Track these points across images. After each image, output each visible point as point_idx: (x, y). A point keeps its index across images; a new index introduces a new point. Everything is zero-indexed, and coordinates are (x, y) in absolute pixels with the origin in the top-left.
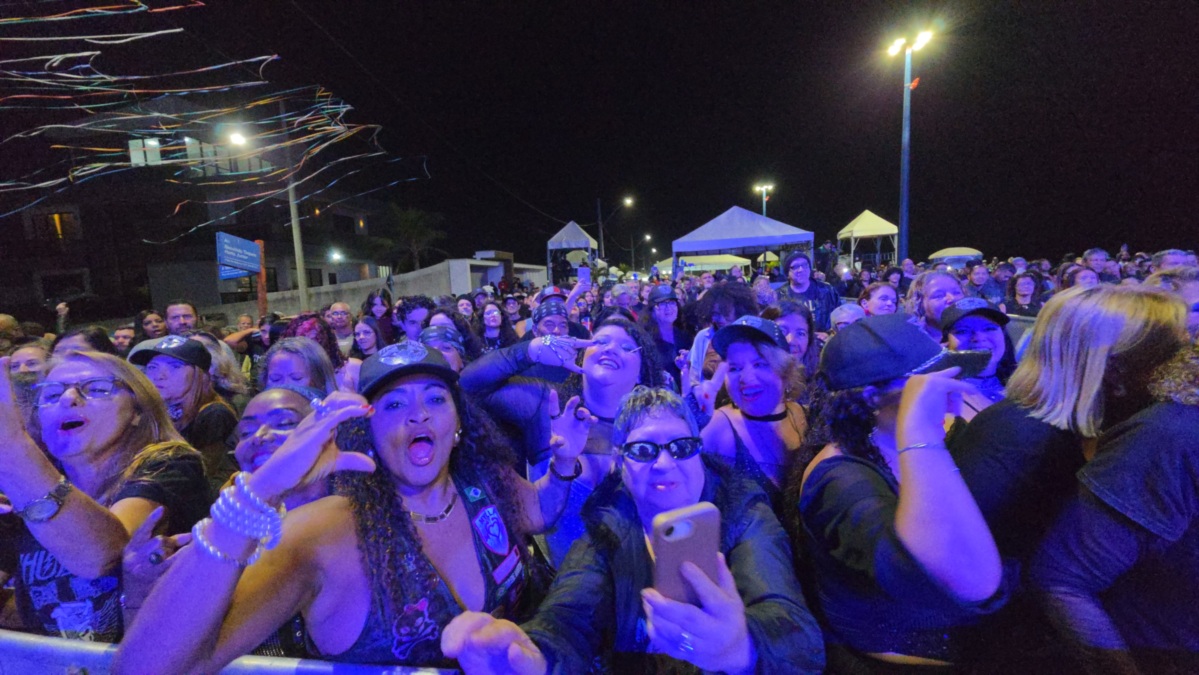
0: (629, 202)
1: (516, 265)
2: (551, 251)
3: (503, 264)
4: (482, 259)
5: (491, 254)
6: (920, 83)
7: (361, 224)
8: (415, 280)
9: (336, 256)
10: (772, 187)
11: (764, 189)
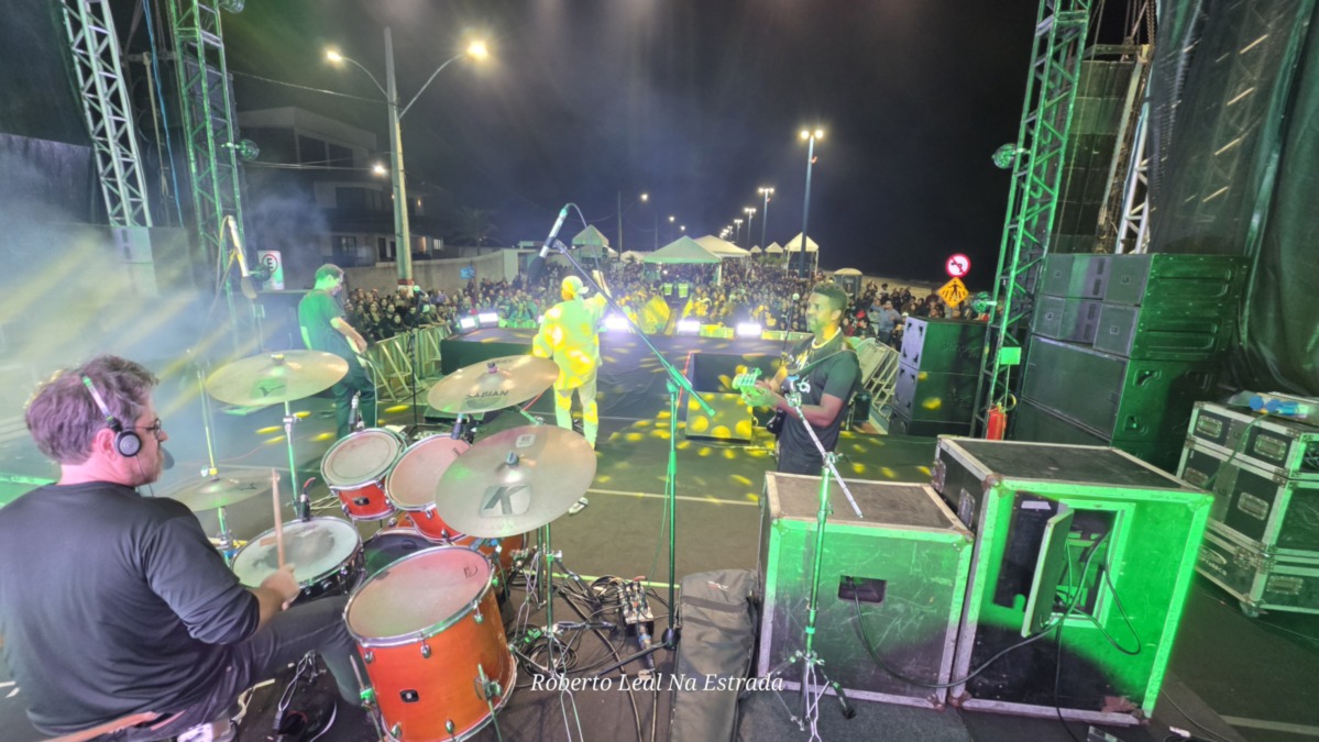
0: (645, 197)
2: (575, 245)
4: (525, 248)
7: (419, 203)
10: (772, 190)
11: (766, 191)
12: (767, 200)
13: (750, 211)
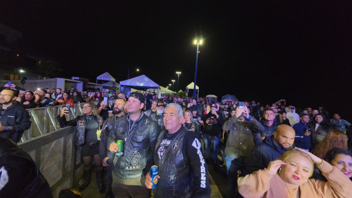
0: (138, 70)
1: (89, 83)
2: (98, 80)
3: (83, 82)
4: (75, 80)
5: (78, 78)
6: (200, 52)
7: (40, 62)
9: (22, 71)
10: (180, 73)
11: (179, 73)
12: (179, 76)
13: (173, 81)
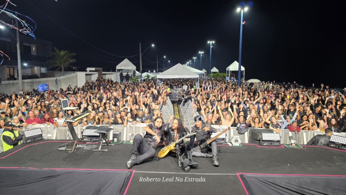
0: (153, 45)
1: (103, 73)
2: (118, 70)
3: (98, 73)
4: (90, 71)
5: (94, 69)
6: (245, 23)
7: (34, 49)
8: (64, 79)
10: (214, 42)
11: (211, 43)
12: (211, 47)
